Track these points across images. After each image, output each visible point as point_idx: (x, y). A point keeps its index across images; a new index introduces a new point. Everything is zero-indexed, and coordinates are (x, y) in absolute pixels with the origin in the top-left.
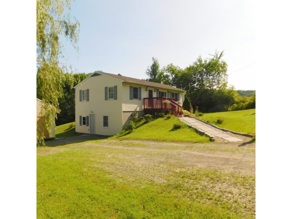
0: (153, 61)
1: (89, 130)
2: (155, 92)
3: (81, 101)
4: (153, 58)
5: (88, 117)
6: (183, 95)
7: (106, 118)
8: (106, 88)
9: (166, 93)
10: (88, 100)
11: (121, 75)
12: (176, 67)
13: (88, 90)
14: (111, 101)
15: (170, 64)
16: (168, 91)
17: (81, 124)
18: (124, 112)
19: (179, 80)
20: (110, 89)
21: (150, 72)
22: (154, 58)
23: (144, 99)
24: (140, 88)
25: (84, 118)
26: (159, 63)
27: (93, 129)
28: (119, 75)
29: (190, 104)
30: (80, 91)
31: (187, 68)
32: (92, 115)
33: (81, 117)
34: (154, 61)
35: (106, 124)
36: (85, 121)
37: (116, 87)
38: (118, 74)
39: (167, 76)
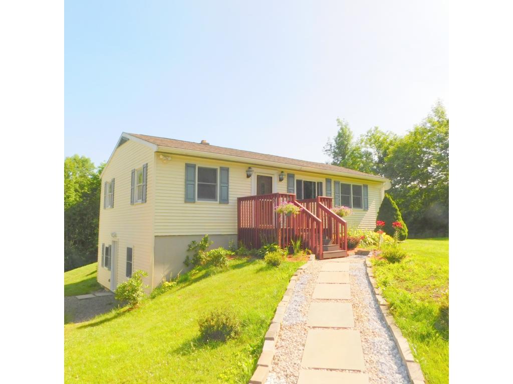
0: (338, 125)
1: (109, 281)
2: (280, 180)
3: (105, 207)
4: (338, 120)
5: (110, 247)
6: (380, 190)
7: (129, 254)
8: (133, 173)
9: (320, 184)
10: (112, 205)
11: (208, 144)
12: (387, 134)
13: (113, 182)
14: (139, 206)
15: (373, 128)
16: (328, 181)
18: (158, 238)
19: (392, 160)
20: (139, 173)
21: (333, 148)
22: (340, 121)
23: (240, 200)
24: (226, 170)
25: (107, 250)
26: (351, 130)
27: (115, 278)
28: (203, 143)
29: (397, 215)
30: (106, 184)
31: (411, 133)
32: (115, 244)
33: (103, 245)
34: (340, 127)
35: (129, 269)
36: (107, 257)
37: (145, 167)
38: (200, 142)
39: (368, 155)
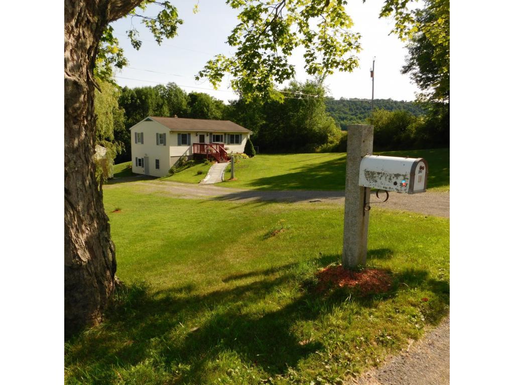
1: (144, 171)
2: (207, 136)
3: (136, 143)
5: (143, 159)
6: (247, 135)
7: (157, 161)
8: (157, 134)
10: (142, 143)
13: (142, 134)
14: (161, 146)
16: (225, 134)
17: (137, 165)
18: (171, 157)
20: (160, 135)
23: (194, 144)
24: (189, 134)
25: (140, 160)
27: (147, 170)
30: (136, 133)
32: (147, 158)
33: (136, 158)
35: (158, 167)
36: (140, 162)
37: (165, 134)
